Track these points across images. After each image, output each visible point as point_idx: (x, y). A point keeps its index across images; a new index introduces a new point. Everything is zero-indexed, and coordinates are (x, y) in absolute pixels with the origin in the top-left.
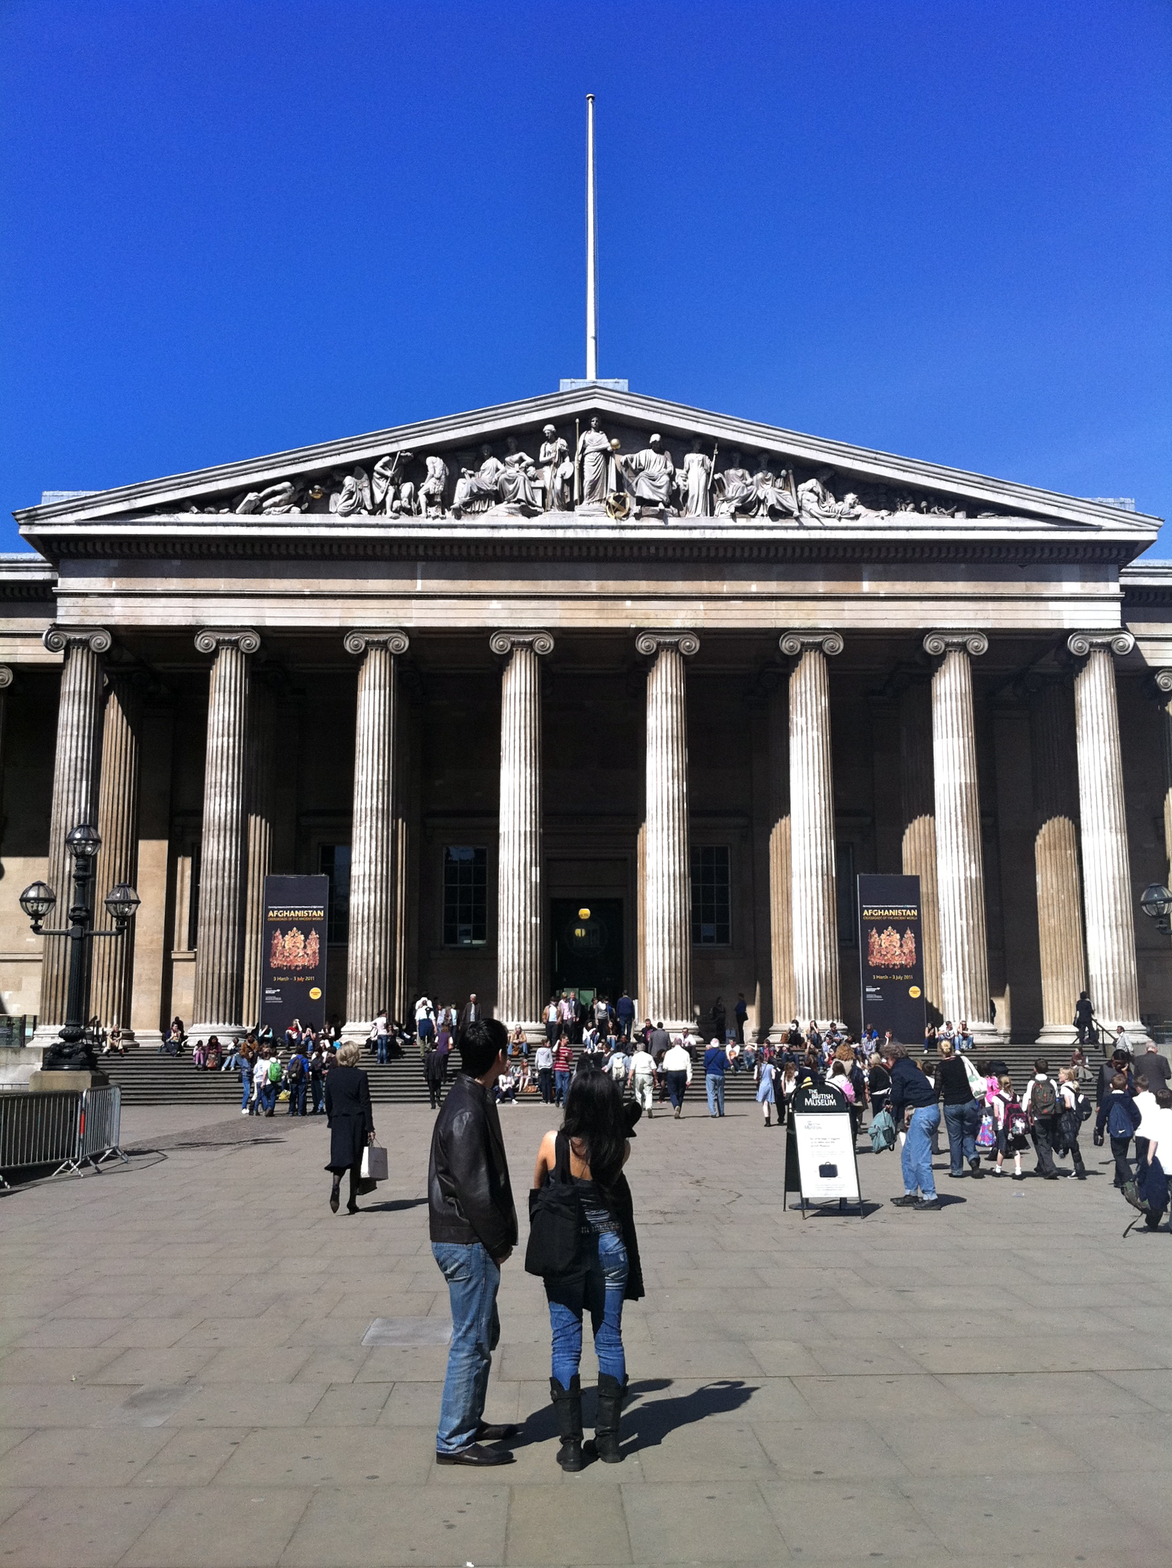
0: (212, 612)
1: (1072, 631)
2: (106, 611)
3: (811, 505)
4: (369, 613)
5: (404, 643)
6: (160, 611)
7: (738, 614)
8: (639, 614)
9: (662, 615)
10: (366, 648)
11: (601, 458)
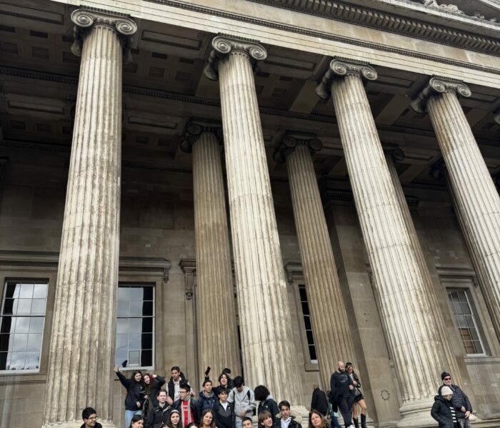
10: (93, 25)
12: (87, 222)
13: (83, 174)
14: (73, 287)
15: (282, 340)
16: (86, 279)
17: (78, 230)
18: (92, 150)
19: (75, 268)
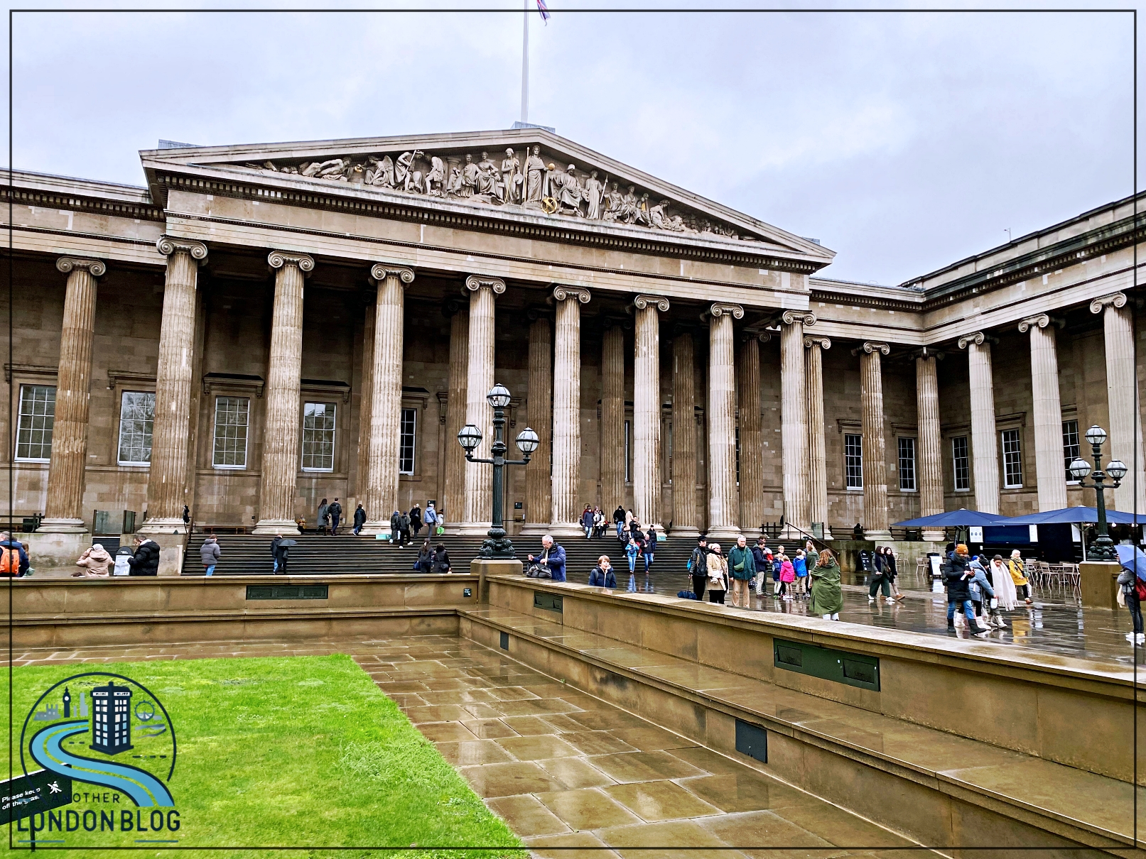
0: (281, 240)
1: (785, 310)
2: (203, 230)
3: (658, 221)
4: (389, 254)
5: (411, 276)
6: (243, 235)
7: (614, 282)
8: (556, 275)
9: (569, 277)
10: (386, 277)
11: (540, 174)
12: (385, 424)
13: (382, 392)
14: (380, 458)
16: (386, 455)
17: (381, 427)
18: (387, 377)
19: (380, 449)
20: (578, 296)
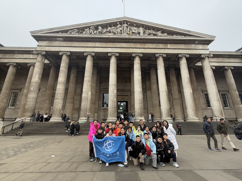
0: (63, 49)
1: (202, 54)
2: (45, 49)
3: (160, 34)
4: (88, 50)
5: (94, 54)
6: (54, 49)
7: (149, 51)
8: (132, 50)
9: (136, 51)
10: (87, 55)
11: (126, 27)
15: (113, 108)
20: (139, 55)
